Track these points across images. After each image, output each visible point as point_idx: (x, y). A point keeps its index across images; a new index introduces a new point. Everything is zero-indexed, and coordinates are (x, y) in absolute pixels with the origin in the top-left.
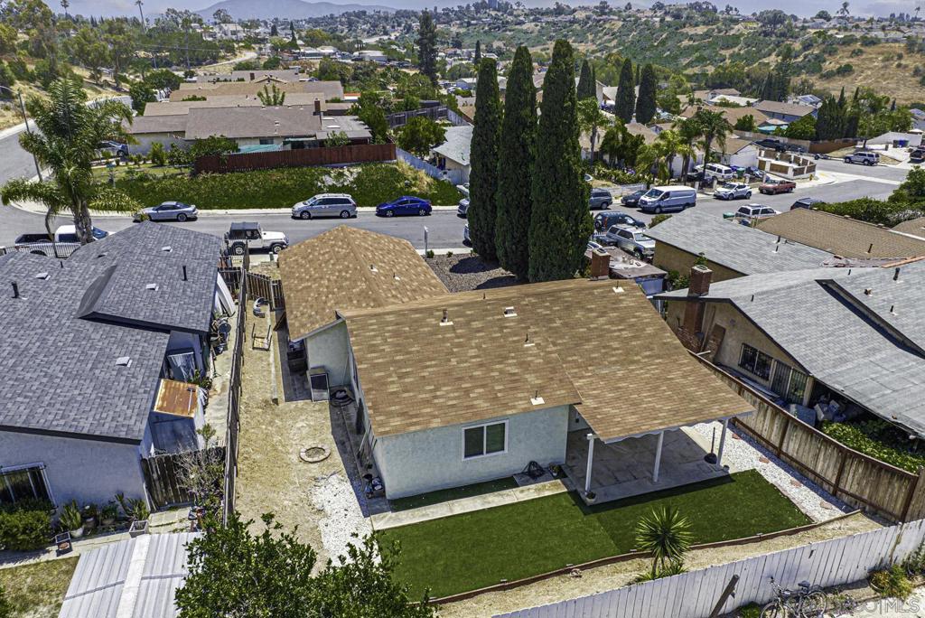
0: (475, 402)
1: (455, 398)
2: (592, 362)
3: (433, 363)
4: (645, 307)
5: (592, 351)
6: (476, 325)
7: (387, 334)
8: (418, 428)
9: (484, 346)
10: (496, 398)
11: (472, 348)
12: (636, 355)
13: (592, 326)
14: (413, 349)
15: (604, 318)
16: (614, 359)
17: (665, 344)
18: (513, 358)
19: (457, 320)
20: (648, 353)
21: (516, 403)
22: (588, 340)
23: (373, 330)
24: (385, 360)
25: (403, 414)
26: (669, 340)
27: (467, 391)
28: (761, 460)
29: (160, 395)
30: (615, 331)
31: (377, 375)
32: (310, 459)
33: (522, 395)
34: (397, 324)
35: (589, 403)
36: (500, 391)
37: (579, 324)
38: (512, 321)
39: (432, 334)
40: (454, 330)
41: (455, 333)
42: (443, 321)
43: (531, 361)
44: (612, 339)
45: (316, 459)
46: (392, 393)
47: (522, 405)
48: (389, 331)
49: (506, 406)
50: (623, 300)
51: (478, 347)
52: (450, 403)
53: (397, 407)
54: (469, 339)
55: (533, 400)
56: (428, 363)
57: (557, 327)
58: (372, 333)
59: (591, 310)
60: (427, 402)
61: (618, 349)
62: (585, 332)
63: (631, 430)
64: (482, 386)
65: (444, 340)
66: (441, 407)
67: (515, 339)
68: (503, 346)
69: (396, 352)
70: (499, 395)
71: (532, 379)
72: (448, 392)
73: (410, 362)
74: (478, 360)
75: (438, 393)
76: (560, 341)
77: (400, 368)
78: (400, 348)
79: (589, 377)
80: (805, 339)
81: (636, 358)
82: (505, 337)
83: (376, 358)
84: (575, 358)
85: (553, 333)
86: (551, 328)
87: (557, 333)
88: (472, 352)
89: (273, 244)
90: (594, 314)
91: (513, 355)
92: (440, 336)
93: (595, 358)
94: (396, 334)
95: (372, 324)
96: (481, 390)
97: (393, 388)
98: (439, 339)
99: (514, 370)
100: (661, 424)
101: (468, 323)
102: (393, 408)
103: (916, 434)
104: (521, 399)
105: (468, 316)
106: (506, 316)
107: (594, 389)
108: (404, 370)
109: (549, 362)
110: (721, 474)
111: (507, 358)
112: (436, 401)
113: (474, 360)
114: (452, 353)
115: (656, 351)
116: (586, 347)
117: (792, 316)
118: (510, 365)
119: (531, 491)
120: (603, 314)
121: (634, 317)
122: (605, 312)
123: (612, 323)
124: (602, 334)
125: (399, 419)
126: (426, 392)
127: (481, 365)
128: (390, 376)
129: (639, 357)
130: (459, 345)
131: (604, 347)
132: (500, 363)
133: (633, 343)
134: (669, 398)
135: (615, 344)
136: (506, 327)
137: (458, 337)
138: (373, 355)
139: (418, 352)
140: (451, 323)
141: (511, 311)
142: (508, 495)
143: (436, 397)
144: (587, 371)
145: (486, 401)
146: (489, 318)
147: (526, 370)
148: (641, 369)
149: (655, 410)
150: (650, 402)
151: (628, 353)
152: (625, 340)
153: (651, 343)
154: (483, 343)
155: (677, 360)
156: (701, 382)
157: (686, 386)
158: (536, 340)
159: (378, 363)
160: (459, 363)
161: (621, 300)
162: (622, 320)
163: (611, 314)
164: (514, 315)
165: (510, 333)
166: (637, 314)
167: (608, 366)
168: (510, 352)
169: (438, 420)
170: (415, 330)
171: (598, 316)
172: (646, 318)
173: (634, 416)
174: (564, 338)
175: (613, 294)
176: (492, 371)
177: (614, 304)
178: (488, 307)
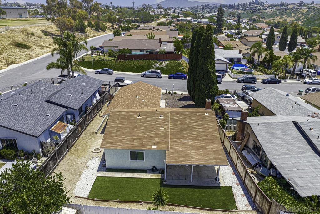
0: (135, 144)
1: (129, 141)
2: (183, 137)
3: (129, 129)
5: (185, 134)
6: (149, 119)
7: (120, 118)
8: (113, 148)
9: (147, 126)
10: (142, 143)
11: (143, 126)
12: (200, 138)
13: (190, 125)
16: (191, 138)
17: (213, 136)
18: (154, 132)
19: (143, 117)
20: (205, 138)
21: (147, 146)
22: (186, 130)
23: (117, 116)
24: (116, 126)
25: (111, 143)
26: (216, 135)
27: (134, 140)
28: (236, 184)
29: (55, 125)
30: (197, 128)
31: (111, 130)
32: (94, 152)
34: (125, 115)
35: (172, 151)
36: (144, 141)
37: (186, 124)
38: (161, 120)
39: (133, 120)
40: (141, 120)
42: (139, 116)
43: (160, 134)
44: (195, 131)
45: (96, 152)
46: (112, 136)
47: (149, 147)
48: (121, 117)
49: (144, 147)
51: (145, 126)
52: (127, 142)
53: (111, 141)
54: (144, 123)
55: (153, 146)
56: (127, 129)
57: (178, 124)
59: (193, 120)
60: (120, 141)
61: (194, 135)
62: (186, 127)
63: (178, 162)
64: (140, 139)
65: (136, 123)
66: (123, 143)
67: (159, 125)
68: (153, 127)
70: (143, 143)
71: (157, 139)
72: (128, 139)
73: (122, 128)
74: (143, 130)
75: (125, 139)
76: (176, 129)
77: (118, 129)
78: (121, 123)
80: (273, 143)
81: (200, 139)
82: (155, 124)
83: (113, 125)
85: (175, 126)
86: (175, 124)
87: (176, 126)
88: (143, 128)
91: (155, 131)
92: (135, 121)
93: (185, 136)
94: (123, 118)
95: (117, 114)
96: (138, 140)
97: (113, 135)
99: (153, 135)
100: (190, 162)
101: (146, 118)
103: (293, 187)
104: (150, 145)
105: (147, 116)
106: (160, 118)
107: (177, 147)
108: (119, 130)
109: (165, 135)
110: (217, 185)
111: (152, 131)
112: (123, 141)
113: (141, 130)
114: (136, 127)
115: (208, 138)
116: (184, 132)
117: (273, 134)
118: (152, 134)
119: (149, 175)
120: (196, 122)
121: (207, 124)
122: (197, 121)
123: (198, 125)
124: (192, 128)
125: (109, 144)
126: (122, 137)
127: (143, 132)
128: (114, 131)
129: (201, 139)
130: (140, 125)
131: (190, 133)
132: (149, 132)
133: (202, 134)
134: (200, 155)
135: (194, 133)
137: (140, 122)
139: (126, 125)
140: (141, 117)
141: (162, 116)
142: (141, 175)
143: (124, 140)
144: (180, 140)
145: (138, 144)
146: (154, 118)
147: (157, 136)
148: (199, 143)
149: (192, 157)
150: (192, 154)
151: (197, 137)
152: (199, 132)
153: (208, 135)
154: (148, 125)
155: (214, 142)
156: (217, 151)
157: (210, 151)
158: (166, 127)
159: (113, 126)
160: (136, 130)
161: (206, 118)
162: (202, 125)
163: (199, 122)
164: (163, 118)
165: (158, 123)
166: (209, 124)
167: (188, 140)
168: (155, 129)
169: (121, 147)
170: (129, 118)
171: (194, 122)
172: (211, 125)
173: (183, 158)
174: (178, 128)
175: (204, 115)
176: (145, 134)
177: (202, 119)
178: (156, 114)
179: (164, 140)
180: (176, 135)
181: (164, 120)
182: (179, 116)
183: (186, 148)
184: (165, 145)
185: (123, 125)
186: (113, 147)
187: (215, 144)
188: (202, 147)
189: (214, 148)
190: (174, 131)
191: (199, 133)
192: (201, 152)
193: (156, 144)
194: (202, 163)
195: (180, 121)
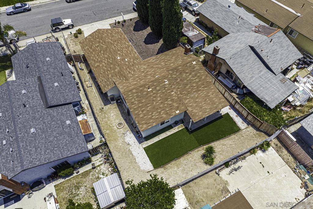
0: (163, 116)
1: (157, 115)
2: (189, 93)
3: (149, 105)
4: (202, 68)
5: (189, 89)
6: (158, 88)
7: (135, 97)
10: (167, 113)
11: (159, 97)
12: (200, 88)
13: (188, 79)
14: (143, 101)
15: (191, 75)
16: (194, 90)
17: (207, 82)
18: (169, 98)
19: (152, 88)
20: (203, 86)
21: (172, 114)
22: (187, 85)
23: (131, 97)
24: (137, 106)
25: (146, 123)
26: (208, 80)
27: (160, 112)
30: (194, 80)
31: (136, 112)
33: (173, 111)
34: (137, 93)
35: (190, 109)
36: (168, 110)
37: (185, 79)
38: (167, 85)
39: (147, 94)
40: (152, 91)
41: (153, 93)
42: (149, 89)
43: (174, 98)
44: (194, 83)
45: (121, 127)
46: (142, 117)
47: (174, 114)
48: (135, 96)
49: (170, 115)
50: (196, 67)
51: (160, 97)
52: (157, 117)
53: (144, 122)
54: (157, 94)
55: (176, 112)
56: (148, 105)
57: (179, 81)
58: (131, 98)
59: (187, 73)
60: (151, 118)
61: (195, 86)
62: (186, 82)
64: (163, 110)
65: (151, 96)
66: (154, 119)
67: (169, 91)
68: (166, 95)
69: (139, 103)
70: (168, 112)
71: (175, 105)
72: (155, 114)
73: (143, 106)
74: (161, 101)
75: (153, 115)
76: (180, 87)
77: (141, 108)
78: (140, 102)
79: (189, 98)
80: (244, 71)
81: (200, 89)
82: (166, 91)
83: (134, 106)
84: (184, 92)
85: (178, 84)
88: (159, 99)
89: (69, 25)
90: (188, 74)
92: (149, 95)
93: (190, 91)
94: (137, 96)
95: (130, 95)
96: (163, 111)
97: (141, 116)
98: (149, 96)
99: (170, 103)
100: (207, 114)
101: (155, 88)
102: (143, 122)
104: (173, 112)
105: (155, 85)
106: (165, 83)
107: (190, 103)
108: (143, 109)
109: (179, 98)
111: (168, 99)
112: (153, 117)
113: (159, 102)
114: (153, 100)
115: (205, 85)
116: (187, 87)
118: (169, 101)
119: (177, 129)
120: (190, 74)
121: (199, 73)
122: (191, 73)
123: (193, 77)
124: (191, 81)
125: (145, 125)
126: (150, 115)
127: (162, 103)
128: (139, 112)
130: (155, 97)
131: (192, 87)
132: (166, 101)
133: (199, 83)
134: (209, 104)
135: (194, 85)
136: (166, 88)
137: (154, 94)
138: (133, 105)
139: (145, 102)
141: (166, 81)
142: (171, 131)
143: (153, 116)
144: (188, 96)
145: (165, 114)
146: (161, 85)
147: (173, 102)
148: (202, 93)
149: (206, 109)
150: (204, 106)
151: (198, 88)
152: (197, 83)
153: (204, 82)
154: (161, 95)
155: (210, 87)
156: (217, 95)
157: (213, 98)
158: (175, 90)
159: (135, 108)
160: (156, 103)
161: (195, 67)
162: (196, 75)
163: (193, 73)
164: (168, 82)
165: (167, 89)
166: (200, 72)
167: (193, 93)
168: (168, 97)
169: (155, 123)
170: (142, 94)
171: (189, 75)
172: (202, 73)
173: (201, 112)
174: (181, 85)
175: (193, 65)
176: (165, 104)
177: (193, 69)
178: (160, 81)
179: (180, 102)
180: (183, 93)
181: (169, 84)
182: (175, 73)
183: (197, 102)
184: (183, 107)
185: (142, 103)
186: (149, 126)
187: (212, 89)
188: (206, 96)
189: (214, 93)
190: (180, 89)
191: (198, 84)
192: (208, 101)
193: (177, 108)
195: (179, 78)
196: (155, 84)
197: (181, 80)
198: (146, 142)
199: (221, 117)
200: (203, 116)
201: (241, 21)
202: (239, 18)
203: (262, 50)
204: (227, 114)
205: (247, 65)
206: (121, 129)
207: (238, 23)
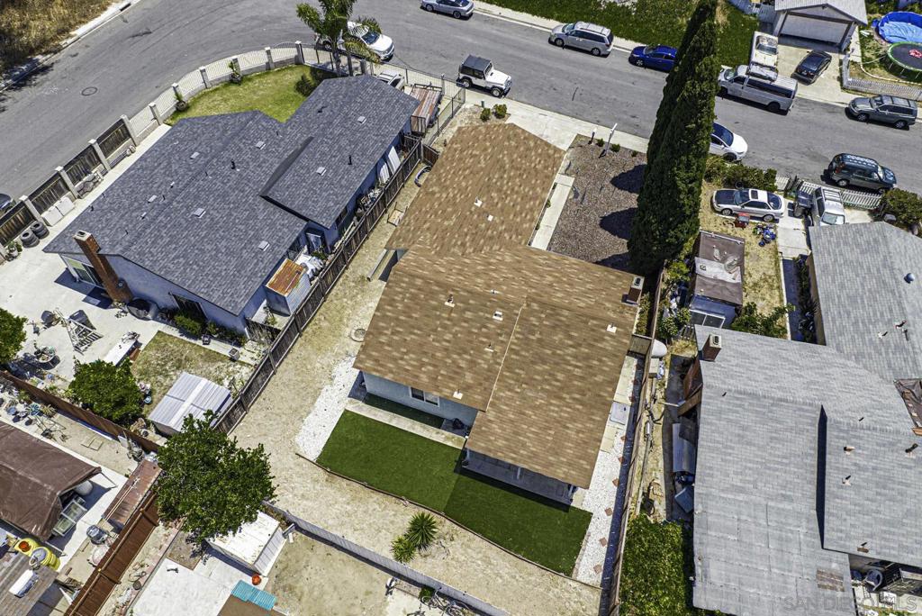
0: (422, 375)
1: (412, 366)
2: (530, 382)
3: (419, 332)
5: (538, 373)
6: (468, 315)
7: (408, 295)
8: (378, 374)
9: (459, 335)
10: (436, 379)
11: (451, 333)
12: (568, 393)
13: (559, 352)
15: (574, 350)
16: (547, 387)
18: (470, 355)
19: (458, 304)
20: (577, 396)
22: (544, 362)
23: (401, 287)
24: (394, 315)
25: (376, 360)
27: (423, 364)
28: (607, 511)
29: (277, 272)
30: (571, 365)
31: (382, 324)
32: (354, 337)
33: (451, 385)
34: (419, 289)
35: (491, 414)
36: (442, 375)
37: (550, 345)
38: (495, 324)
39: (435, 308)
40: (451, 312)
41: (449, 314)
42: (449, 301)
43: (479, 364)
44: (564, 371)
45: (357, 339)
46: (380, 342)
47: (446, 392)
48: (411, 293)
49: (437, 388)
50: (607, 341)
51: (455, 335)
52: (407, 367)
54: (455, 325)
55: (456, 393)
58: (399, 290)
60: (395, 360)
61: (557, 380)
62: (547, 354)
65: (439, 317)
66: (399, 367)
67: (485, 340)
68: (471, 342)
69: (404, 312)
71: (469, 378)
72: (411, 359)
73: (406, 325)
74: (447, 344)
75: (405, 357)
77: (397, 326)
79: (517, 393)
82: (478, 335)
85: (525, 344)
91: (472, 352)
94: (414, 297)
97: (383, 339)
98: (436, 315)
101: (464, 310)
104: (449, 388)
105: (469, 304)
106: (494, 317)
108: (398, 329)
112: (400, 362)
113: (444, 343)
116: (537, 367)
118: (463, 359)
119: (443, 436)
120: (577, 346)
122: (580, 345)
123: (575, 357)
124: (559, 362)
125: (372, 362)
126: (399, 352)
127: (446, 349)
129: (567, 396)
130: (445, 327)
131: (550, 375)
132: (459, 354)
135: (560, 376)
137: (448, 319)
140: (453, 306)
141: (500, 316)
145: (429, 377)
146: (481, 314)
147: (471, 368)
148: (558, 406)
149: (524, 445)
150: (528, 438)
151: (561, 389)
152: (570, 376)
153: (589, 390)
154: (461, 333)
155: (593, 414)
156: (585, 443)
157: (569, 439)
158: (498, 349)
159: (387, 316)
160: (433, 340)
161: (604, 340)
162: (587, 358)
163: (583, 349)
164: (501, 319)
165: (486, 333)
166: (604, 359)
167: (538, 391)
168: (472, 349)
169: (391, 375)
170: (427, 300)
171: (571, 346)
172: (607, 366)
173: (504, 442)
174: (528, 352)
175: (603, 331)
176: (449, 358)
177: (595, 340)
178: (488, 303)
179: (483, 382)
180: (517, 371)
181: (501, 327)
182: (543, 316)
183: (524, 414)
184: (480, 397)
185: (411, 317)
186: (378, 371)
187: (591, 419)
188: (558, 422)
189: (583, 432)
190: (518, 358)
191: (571, 381)
192: (549, 435)
193: (465, 389)
194: (537, 467)
195: (541, 334)
196: (471, 302)
197: (540, 341)
198: (361, 403)
199: (566, 507)
200: (500, 454)
201: (895, 337)
202: (901, 326)
203: (845, 449)
204: (587, 516)
205: (759, 447)
206: (354, 343)
207: (880, 335)
